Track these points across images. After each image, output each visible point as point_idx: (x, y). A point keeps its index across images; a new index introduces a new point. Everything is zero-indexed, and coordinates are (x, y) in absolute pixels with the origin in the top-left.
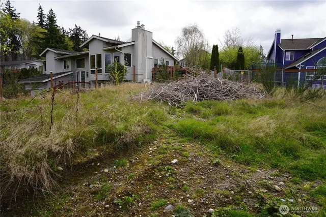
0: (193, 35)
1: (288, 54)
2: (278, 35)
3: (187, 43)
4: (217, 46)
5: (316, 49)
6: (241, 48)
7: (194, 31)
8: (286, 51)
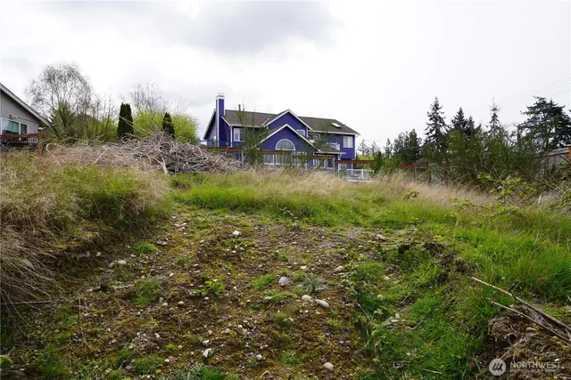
0: (69, 83)
1: (237, 131)
2: (221, 102)
3: (55, 97)
4: (128, 106)
5: (272, 127)
6: (167, 116)
7: (69, 75)
8: (234, 127)
